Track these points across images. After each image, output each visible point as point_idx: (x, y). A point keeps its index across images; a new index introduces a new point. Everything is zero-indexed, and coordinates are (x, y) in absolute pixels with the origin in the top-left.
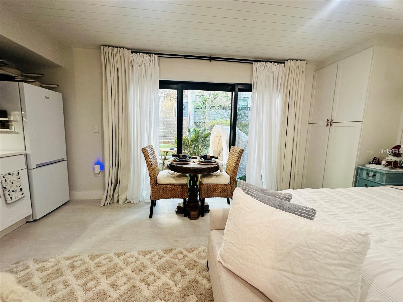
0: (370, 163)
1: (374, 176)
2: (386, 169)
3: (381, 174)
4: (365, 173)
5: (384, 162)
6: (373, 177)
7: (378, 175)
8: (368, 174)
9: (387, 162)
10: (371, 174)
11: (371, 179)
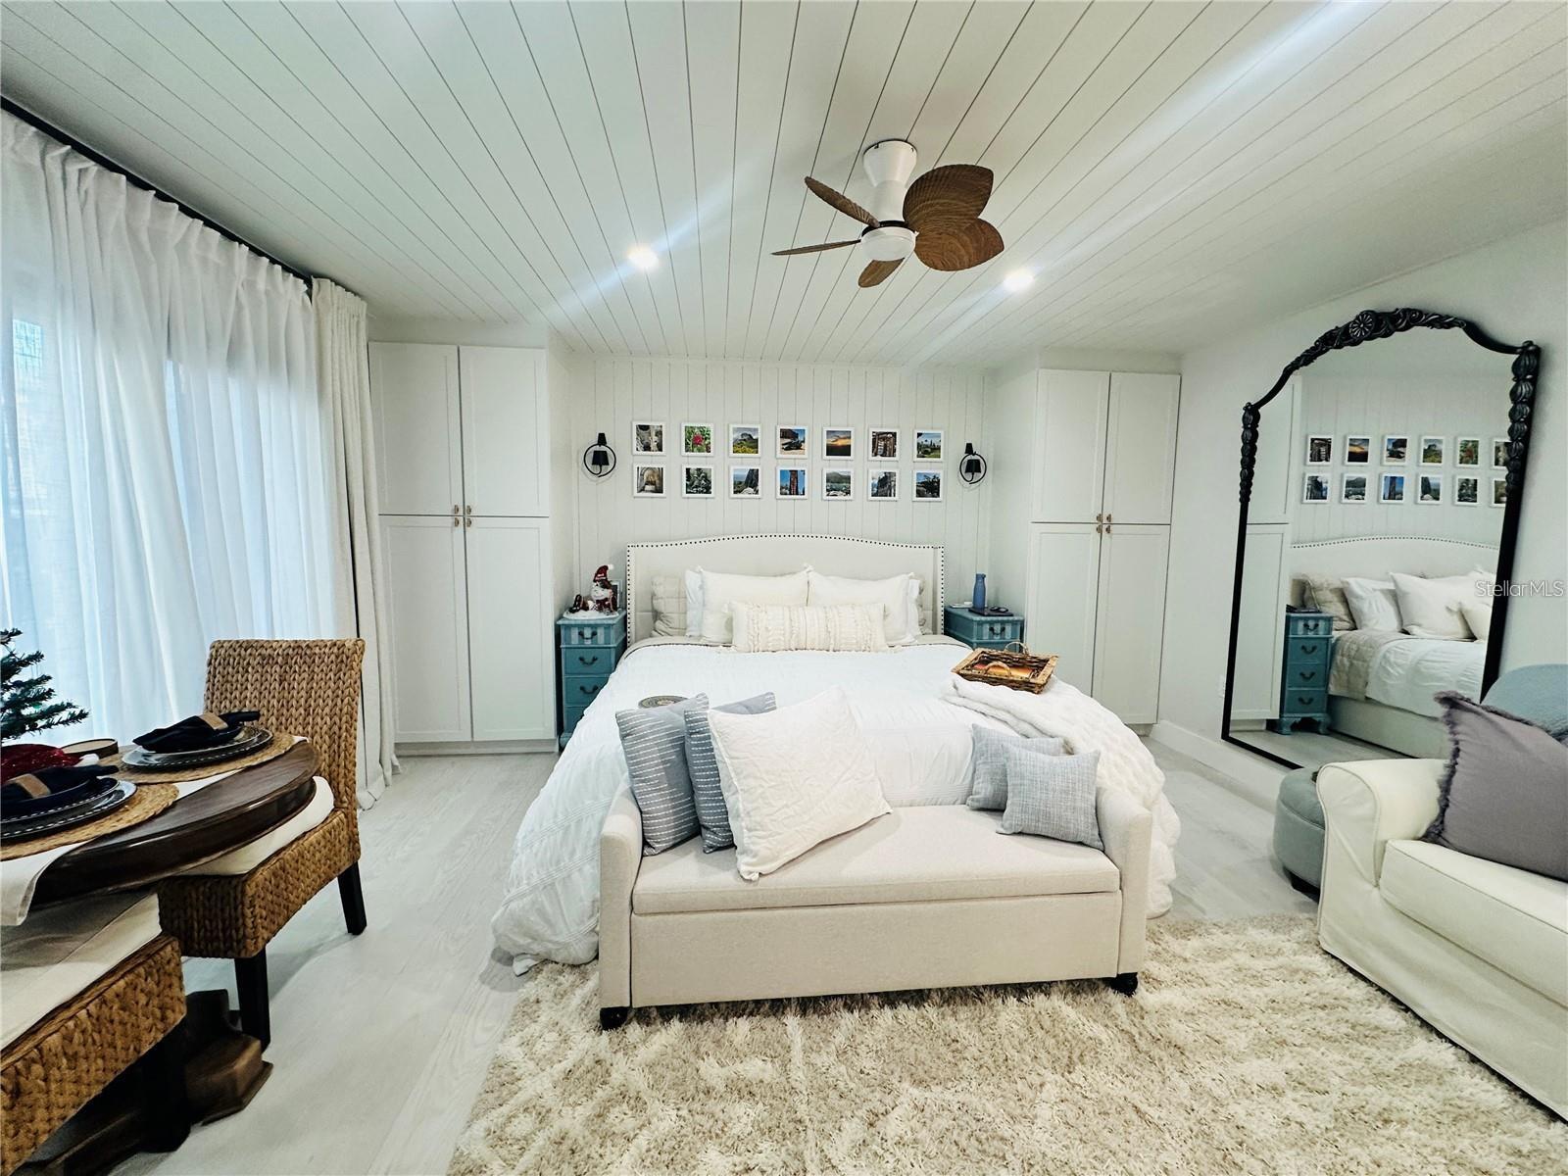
0: (572, 611)
1: (594, 634)
2: (603, 616)
3: (605, 628)
4: (575, 633)
5: (591, 604)
6: (592, 638)
7: (600, 632)
8: (581, 634)
9: (598, 601)
10: (588, 633)
11: (588, 643)
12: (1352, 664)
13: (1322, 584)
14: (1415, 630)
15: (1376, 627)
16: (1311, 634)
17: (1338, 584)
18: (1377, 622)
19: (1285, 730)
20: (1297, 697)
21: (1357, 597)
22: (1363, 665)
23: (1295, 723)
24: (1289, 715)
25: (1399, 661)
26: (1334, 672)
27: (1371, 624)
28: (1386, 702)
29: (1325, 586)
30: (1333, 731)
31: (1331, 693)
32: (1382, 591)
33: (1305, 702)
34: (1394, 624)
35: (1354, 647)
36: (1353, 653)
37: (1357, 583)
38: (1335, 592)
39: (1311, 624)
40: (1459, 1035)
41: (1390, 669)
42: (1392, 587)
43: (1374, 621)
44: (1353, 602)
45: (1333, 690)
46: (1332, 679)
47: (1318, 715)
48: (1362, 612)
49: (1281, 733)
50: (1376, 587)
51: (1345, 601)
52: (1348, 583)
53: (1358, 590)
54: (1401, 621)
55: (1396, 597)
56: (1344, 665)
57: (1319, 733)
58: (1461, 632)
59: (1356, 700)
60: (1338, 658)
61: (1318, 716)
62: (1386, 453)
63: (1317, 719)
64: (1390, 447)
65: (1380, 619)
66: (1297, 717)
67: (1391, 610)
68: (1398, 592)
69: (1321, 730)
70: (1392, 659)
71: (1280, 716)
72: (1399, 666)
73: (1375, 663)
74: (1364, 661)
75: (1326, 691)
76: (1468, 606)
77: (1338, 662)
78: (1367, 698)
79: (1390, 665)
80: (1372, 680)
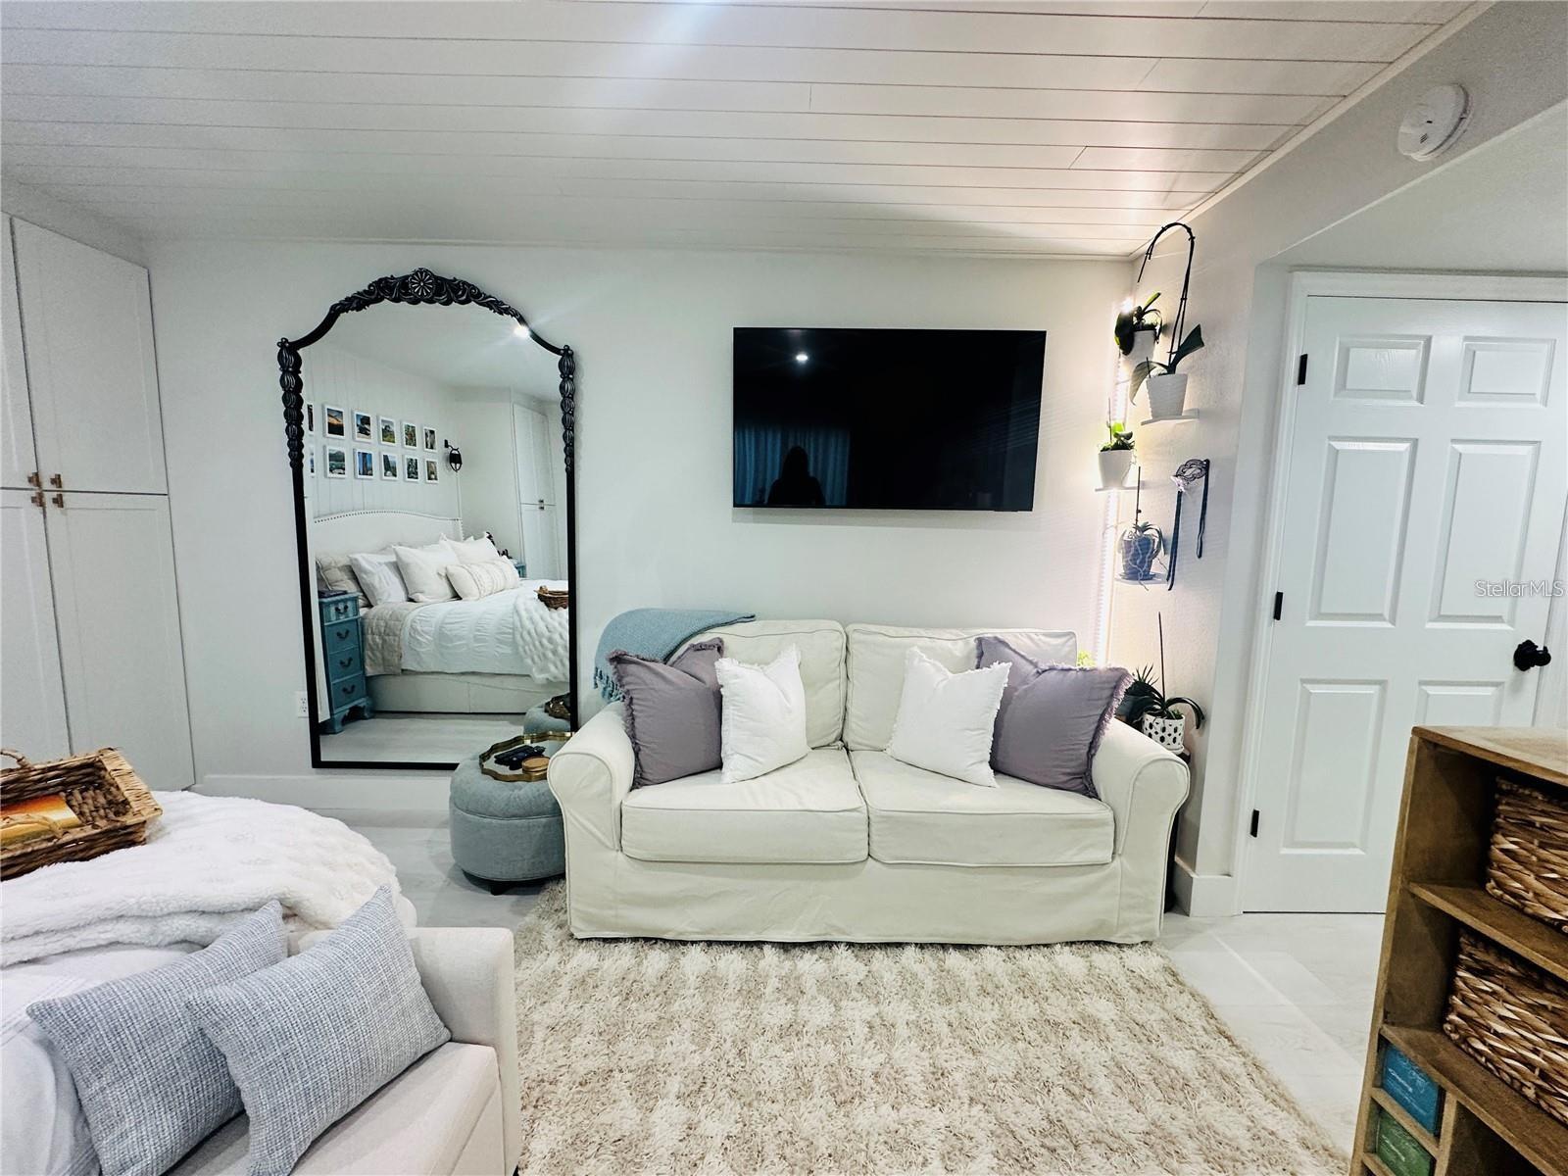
12: (384, 641)
13: (331, 563)
14: (421, 597)
15: (390, 600)
16: (342, 618)
17: (344, 561)
18: (389, 595)
19: (338, 727)
20: (341, 688)
21: (366, 572)
22: (394, 640)
23: (345, 716)
24: (341, 709)
25: (425, 629)
26: (368, 653)
27: (384, 598)
28: (419, 669)
29: (333, 565)
30: (377, 712)
31: (368, 675)
32: (386, 564)
33: (348, 691)
34: (402, 595)
35: (382, 623)
36: (382, 630)
37: (363, 558)
38: (344, 571)
39: (341, 607)
40: (698, 933)
41: (419, 638)
42: (393, 559)
43: (386, 594)
44: (364, 578)
45: (370, 671)
46: (368, 661)
47: (360, 701)
48: (374, 587)
49: (335, 733)
50: (382, 561)
51: (355, 579)
52: (356, 560)
53: (365, 565)
54: (407, 592)
55: (398, 568)
56: (377, 645)
57: (366, 719)
58: (448, 592)
59: (395, 675)
60: (369, 637)
61: (362, 702)
62: (356, 429)
63: (362, 705)
64: (359, 423)
65: (389, 593)
66: (345, 710)
67: (396, 580)
68: (400, 564)
69: (366, 714)
70: (419, 628)
71: (332, 714)
72: (427, 633)
73: (405, 634)
74: (395, 635)
75: (364, 673)
76: (452, 570)
77: (371, 642)
78: (403, 670)
79: (419, 633)
80: (404, 651)
